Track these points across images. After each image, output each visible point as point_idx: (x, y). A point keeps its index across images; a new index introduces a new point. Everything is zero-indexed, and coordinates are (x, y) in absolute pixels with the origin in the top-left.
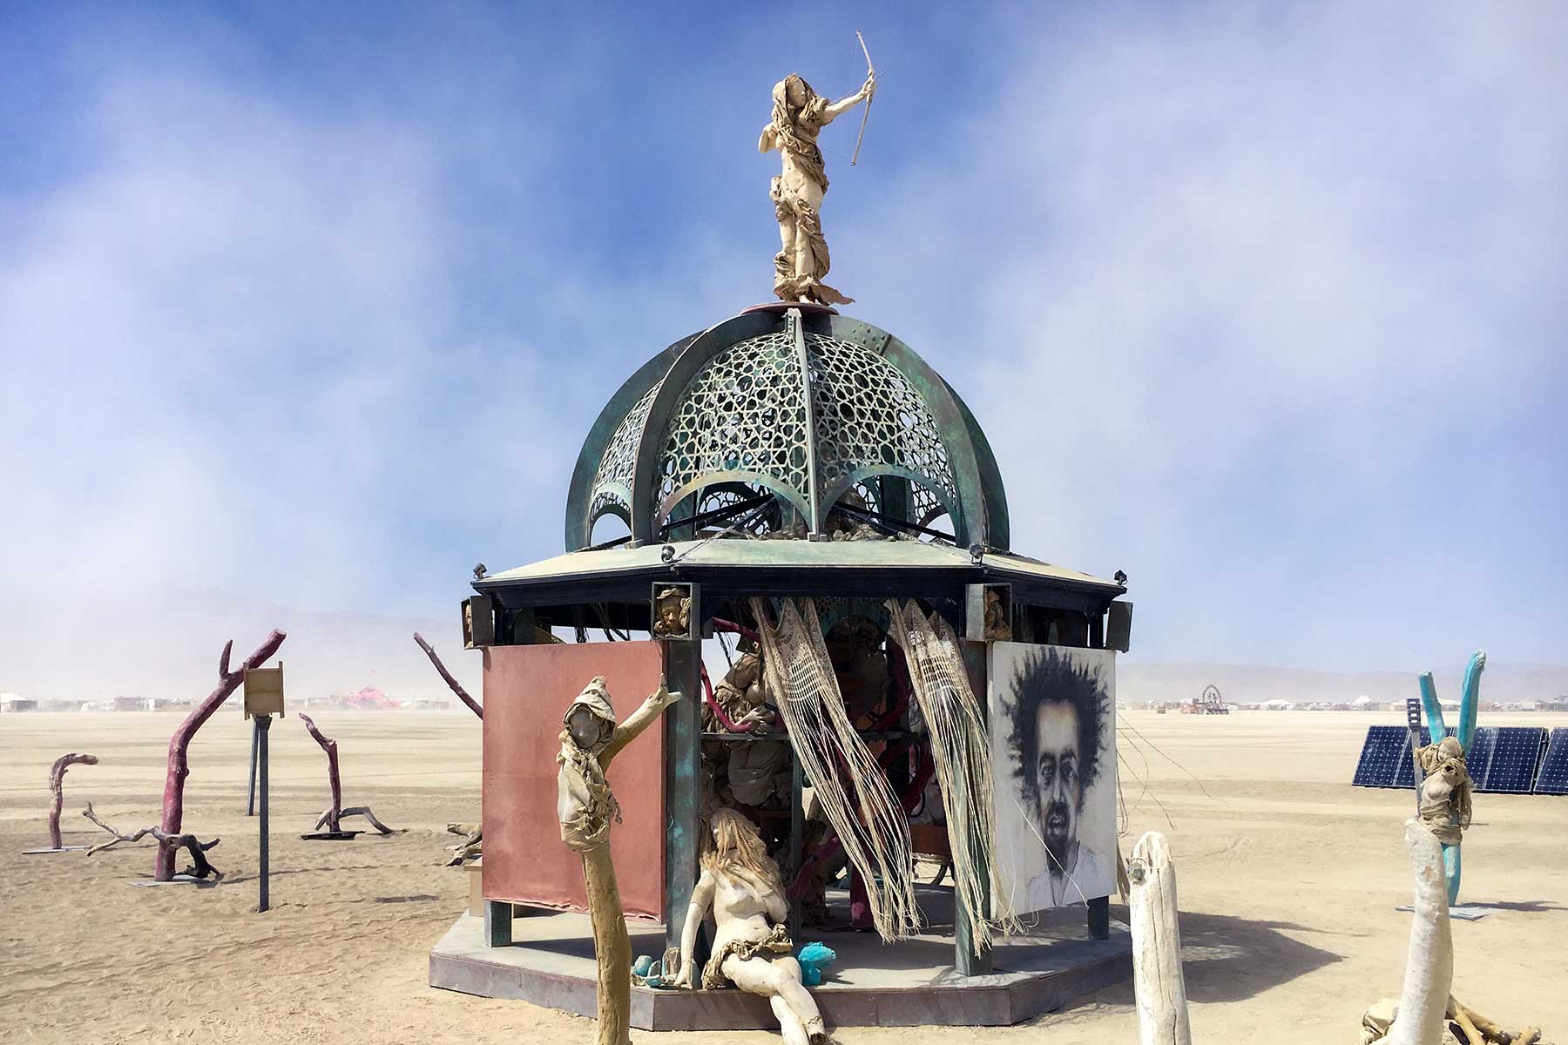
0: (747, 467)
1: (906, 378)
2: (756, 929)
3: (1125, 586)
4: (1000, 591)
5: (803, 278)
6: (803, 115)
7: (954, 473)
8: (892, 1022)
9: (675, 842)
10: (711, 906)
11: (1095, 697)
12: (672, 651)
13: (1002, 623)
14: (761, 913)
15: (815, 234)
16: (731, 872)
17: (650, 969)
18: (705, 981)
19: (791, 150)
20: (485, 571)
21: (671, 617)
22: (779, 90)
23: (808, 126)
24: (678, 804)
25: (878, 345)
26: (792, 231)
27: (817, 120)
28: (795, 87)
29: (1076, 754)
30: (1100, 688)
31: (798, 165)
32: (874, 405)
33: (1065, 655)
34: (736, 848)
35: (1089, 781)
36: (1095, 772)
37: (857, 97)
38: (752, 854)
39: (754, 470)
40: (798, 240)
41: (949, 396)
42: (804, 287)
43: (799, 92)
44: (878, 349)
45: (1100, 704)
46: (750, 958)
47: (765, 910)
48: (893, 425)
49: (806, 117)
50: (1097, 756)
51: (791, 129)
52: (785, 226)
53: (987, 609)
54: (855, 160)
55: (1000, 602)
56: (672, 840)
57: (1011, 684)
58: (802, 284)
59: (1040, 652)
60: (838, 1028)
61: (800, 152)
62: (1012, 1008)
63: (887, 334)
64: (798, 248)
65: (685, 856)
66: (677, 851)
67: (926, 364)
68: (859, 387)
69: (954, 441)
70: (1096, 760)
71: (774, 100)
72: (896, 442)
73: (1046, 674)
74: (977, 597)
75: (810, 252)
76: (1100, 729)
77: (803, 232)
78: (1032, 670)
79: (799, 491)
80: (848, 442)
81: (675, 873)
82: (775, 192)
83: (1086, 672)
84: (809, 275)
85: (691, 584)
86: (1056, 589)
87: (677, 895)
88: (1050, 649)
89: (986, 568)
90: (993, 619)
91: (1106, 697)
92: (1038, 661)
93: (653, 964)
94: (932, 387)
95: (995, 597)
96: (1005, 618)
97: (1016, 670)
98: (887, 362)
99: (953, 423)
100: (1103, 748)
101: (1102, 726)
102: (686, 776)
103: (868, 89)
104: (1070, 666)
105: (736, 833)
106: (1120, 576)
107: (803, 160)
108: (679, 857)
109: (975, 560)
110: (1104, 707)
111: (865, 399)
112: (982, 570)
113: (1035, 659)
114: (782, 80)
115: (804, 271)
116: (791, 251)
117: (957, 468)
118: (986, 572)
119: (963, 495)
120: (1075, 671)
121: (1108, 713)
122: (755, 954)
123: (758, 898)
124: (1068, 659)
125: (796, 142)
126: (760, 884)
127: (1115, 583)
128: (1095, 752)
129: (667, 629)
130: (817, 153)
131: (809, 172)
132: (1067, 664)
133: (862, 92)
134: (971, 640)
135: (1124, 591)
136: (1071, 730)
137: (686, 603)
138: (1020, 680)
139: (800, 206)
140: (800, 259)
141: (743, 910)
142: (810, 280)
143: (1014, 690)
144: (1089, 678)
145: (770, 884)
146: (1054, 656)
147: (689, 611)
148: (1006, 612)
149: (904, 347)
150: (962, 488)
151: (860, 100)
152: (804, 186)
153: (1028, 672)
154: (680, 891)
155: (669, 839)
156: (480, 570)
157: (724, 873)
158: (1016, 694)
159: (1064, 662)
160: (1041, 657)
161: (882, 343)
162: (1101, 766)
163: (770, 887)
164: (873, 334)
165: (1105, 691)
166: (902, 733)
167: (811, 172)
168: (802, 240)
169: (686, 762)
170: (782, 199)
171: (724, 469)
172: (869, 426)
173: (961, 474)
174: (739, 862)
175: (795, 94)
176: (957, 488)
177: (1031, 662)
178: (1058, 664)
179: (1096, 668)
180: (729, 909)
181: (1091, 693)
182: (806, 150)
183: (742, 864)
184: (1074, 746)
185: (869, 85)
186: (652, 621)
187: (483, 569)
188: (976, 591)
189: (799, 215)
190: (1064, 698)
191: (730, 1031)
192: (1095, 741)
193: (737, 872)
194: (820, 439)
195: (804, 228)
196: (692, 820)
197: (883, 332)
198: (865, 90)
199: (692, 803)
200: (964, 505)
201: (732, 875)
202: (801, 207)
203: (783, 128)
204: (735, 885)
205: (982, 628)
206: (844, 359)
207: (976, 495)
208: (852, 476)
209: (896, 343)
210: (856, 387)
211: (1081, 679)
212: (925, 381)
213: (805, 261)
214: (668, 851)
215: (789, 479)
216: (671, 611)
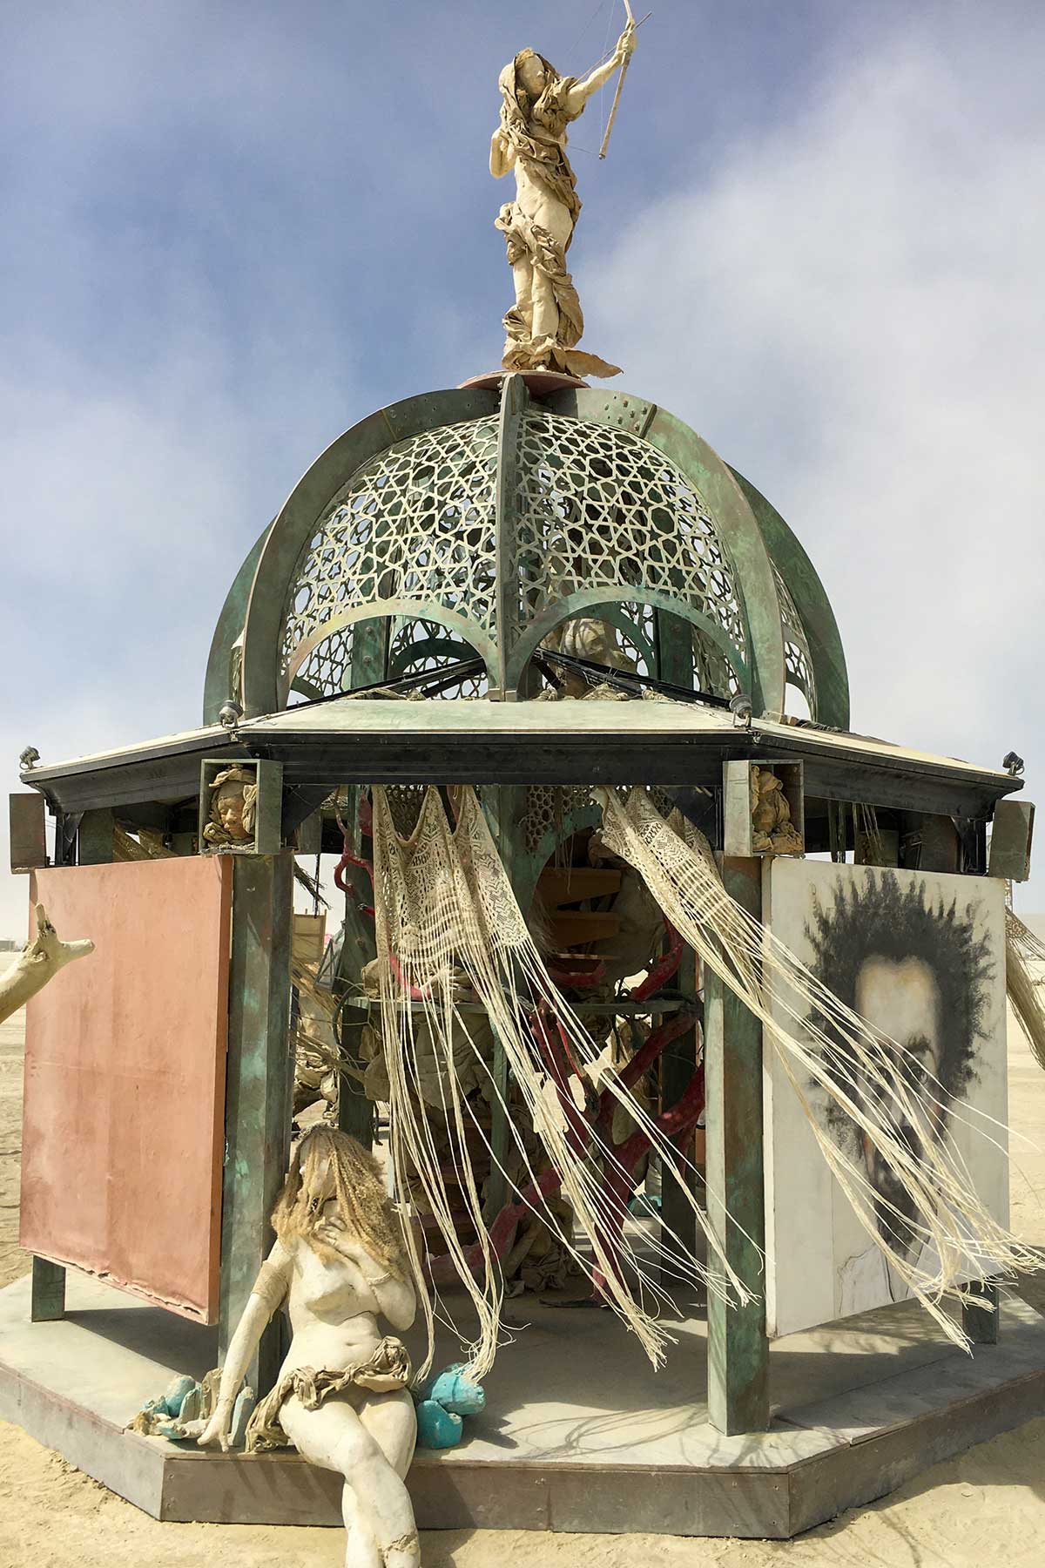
0: (410, 594)
1: (675, 466)
2: (349, 1345)
3: (1020, 777)
4: (784, 774)
5: (542, 340)
6: (539, 105)
7: (742, 604)
8: (576, 1522)
9: (235, 1187)
10: (285, 1299)
11: (967, 953)
12: (240, 873)
13: (786, 827)
14: (368, 1313)
15: (556, 274)
16: (322, 1241)
17: (184, 1402)
18: (251, 1436)
19: (526, 157)
20: (37, 758)
21: (229, 816)
22: (507, 75)
23: (546, 119)
24: (243, 1123)
25: (638, 423)
26: (528, 273)
27: (561, 112)
28: (527, 66)
29: (933, 1045)
30: (976, 937)
31: (535, 177)
32: (616, 501)
33: (912, 885)
34: (335, 1198)
35: (957, 1088)
36: (969, 1074)
37: (610, 63)
38: (359, 1212)
39: (419, 597)
40: (534, 287)
41: (736, 486)
42: (542, 354)
43: (534, 72)
44: (637, 429)
45: (976, 963)
46: (319, 1404)
47: (374, 1309)
48: (644, 529)
49: (543, 106)
50: (974, 1047)
51: (523, 126)
52: (519, 270)
53: (756, 802)
54: (604, 149)
55: (784, 791)
56: (232, 1183)
57: (807, 930)
58: (539, 349)
59: (865, 879)
60: (478, 1531)
61: (535, 157)
62: (793, 1508)
63: (649, 405)
64: (535, 298)
65: (249, 1212)
66: (239, 1202)
67: (704, 444)
68: (594, 475)
69: (742, 554)
70: (971, 1055)
71: (501, 88)
72: (646, 555)
73: (876, 914)
74: (738, 782)
75: (552, 304)
76: (977, 1004)
77: (541, 272)
78: (849, 909)
79: (483, 627)
80: (566, 551)
81: (235, 1238)
82: (503, 220)
83: (952, 912)
84: (550, 336)
85: (257, 761)
86: (898, 776)
87: (236, 1275)
88: (884, 875)
89: (756, 734)
90: (768, 819)
91: (988, 953)
92: (859, 891)
93: (189, 1394)
94: (712, 475)
95: (772, 783)
96: (793, 820)
97: (817, 905)
98: (649, 446)
99: (741, 527)
100: (982, 1035)
101: (980, 1000)
102: (256, 1078)
103: (623, 46)
104: (921, 901)
105: (336, 1174)
106: (1013, 761)
107: (538, 168)
108: (241, 1213)
109: (740, 722)
110: (985, 969)
111: (601, 492)
112: (749, 737)
113: (854, 891)
114: (510, 63)
115: (541, 329)
116: (526, 306)
117: (747, 594)
118: (756, 740)
119: (756, 635)
120: (930, 910)
121: (992, 978)
122: (333, 1396)
123: (362, 1287)
124: (917, 891)
125: (529, 142)
126: (368, 1265)
127: (1005, 772)
128: (968, 1042)
129: (224, 836)
130: (561, 161)
131: (548, 185)
132: (917, 899)
133: (617, 53)
134: (732, 854)
135: (1019, 785)
136: (924, 1006)
137: (252, 792)
138: (824, 924)
139: (535, 234)
140: (537, 315)
141: (334, 1308)
142: (549, 342)
143: (813, 940)
144: (956, 922)
145: (386, 1263)
146: (890, 886)
147: (255, 804)
148: (793, 809)
149: (674, 421)
150: (755, 625)
151: (615, 65)
152: (544, 207)
153: (841, 912)
154: (241, 1269)
155: (228, 1180)
156: (31, 756)
157: (308, 1243)
158: (817, 946)
159: (910, 897)
160: (866, 886)
161: (641, 421)
162: (981, 1063)
163: (385, 1269)
164: (632, 408)
165: (986, 943)
166: (683, 1002)
167: (553, 187)
168: (540, 286)
169: (257, 1054)
170: (511, 228)
171: (377, 598)
172: (603, 530)
173: (753, 604)
174: (338, 1223)
175: (528, 76)
176: (747, 626)
177: (847, 894)
178: (898, 899)
179: (969, 906)
180: (310, 1306)
181: (961, 946)
182: (543, 154)
183: (342, 1227)
184: (930, 1033)
185: (625, 40)
186: (201, 823)
187: (32, 755)
188: (738, 772)
189: (534, 248)
190: (911, 954)
191: (292, 1527)
192: (969, 1022)
193: (333, 1241)
194: (520, 547)
195: (543, 268)
196: (262, 1149)
197: (645, 402)
198: (620, 49)
199: (263, 1124)
200: (757, 652)
201: (321, 1246)
202: (536, 238)
203: (512, 127)
204: (328, 1263)
205: (748, 834)
206: (579, 439)
207: (773, 634)
208: (567, 602)
209: (664, 417)
210: (590, 476)
211: (941, 924)
212: (702, 468)
213: (545, 314)
214: (224, 1201)
215: (468, 608)
216: (230, 807)
